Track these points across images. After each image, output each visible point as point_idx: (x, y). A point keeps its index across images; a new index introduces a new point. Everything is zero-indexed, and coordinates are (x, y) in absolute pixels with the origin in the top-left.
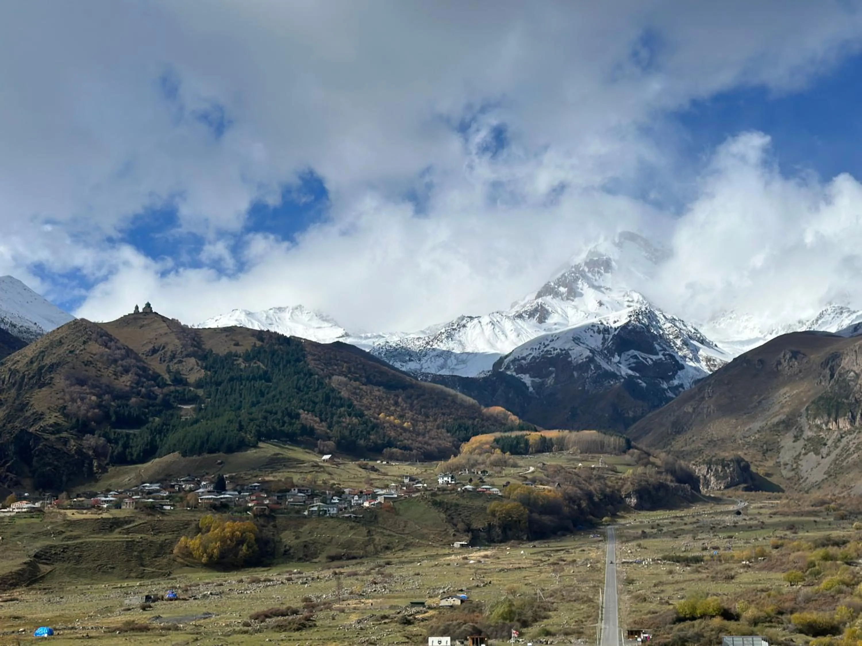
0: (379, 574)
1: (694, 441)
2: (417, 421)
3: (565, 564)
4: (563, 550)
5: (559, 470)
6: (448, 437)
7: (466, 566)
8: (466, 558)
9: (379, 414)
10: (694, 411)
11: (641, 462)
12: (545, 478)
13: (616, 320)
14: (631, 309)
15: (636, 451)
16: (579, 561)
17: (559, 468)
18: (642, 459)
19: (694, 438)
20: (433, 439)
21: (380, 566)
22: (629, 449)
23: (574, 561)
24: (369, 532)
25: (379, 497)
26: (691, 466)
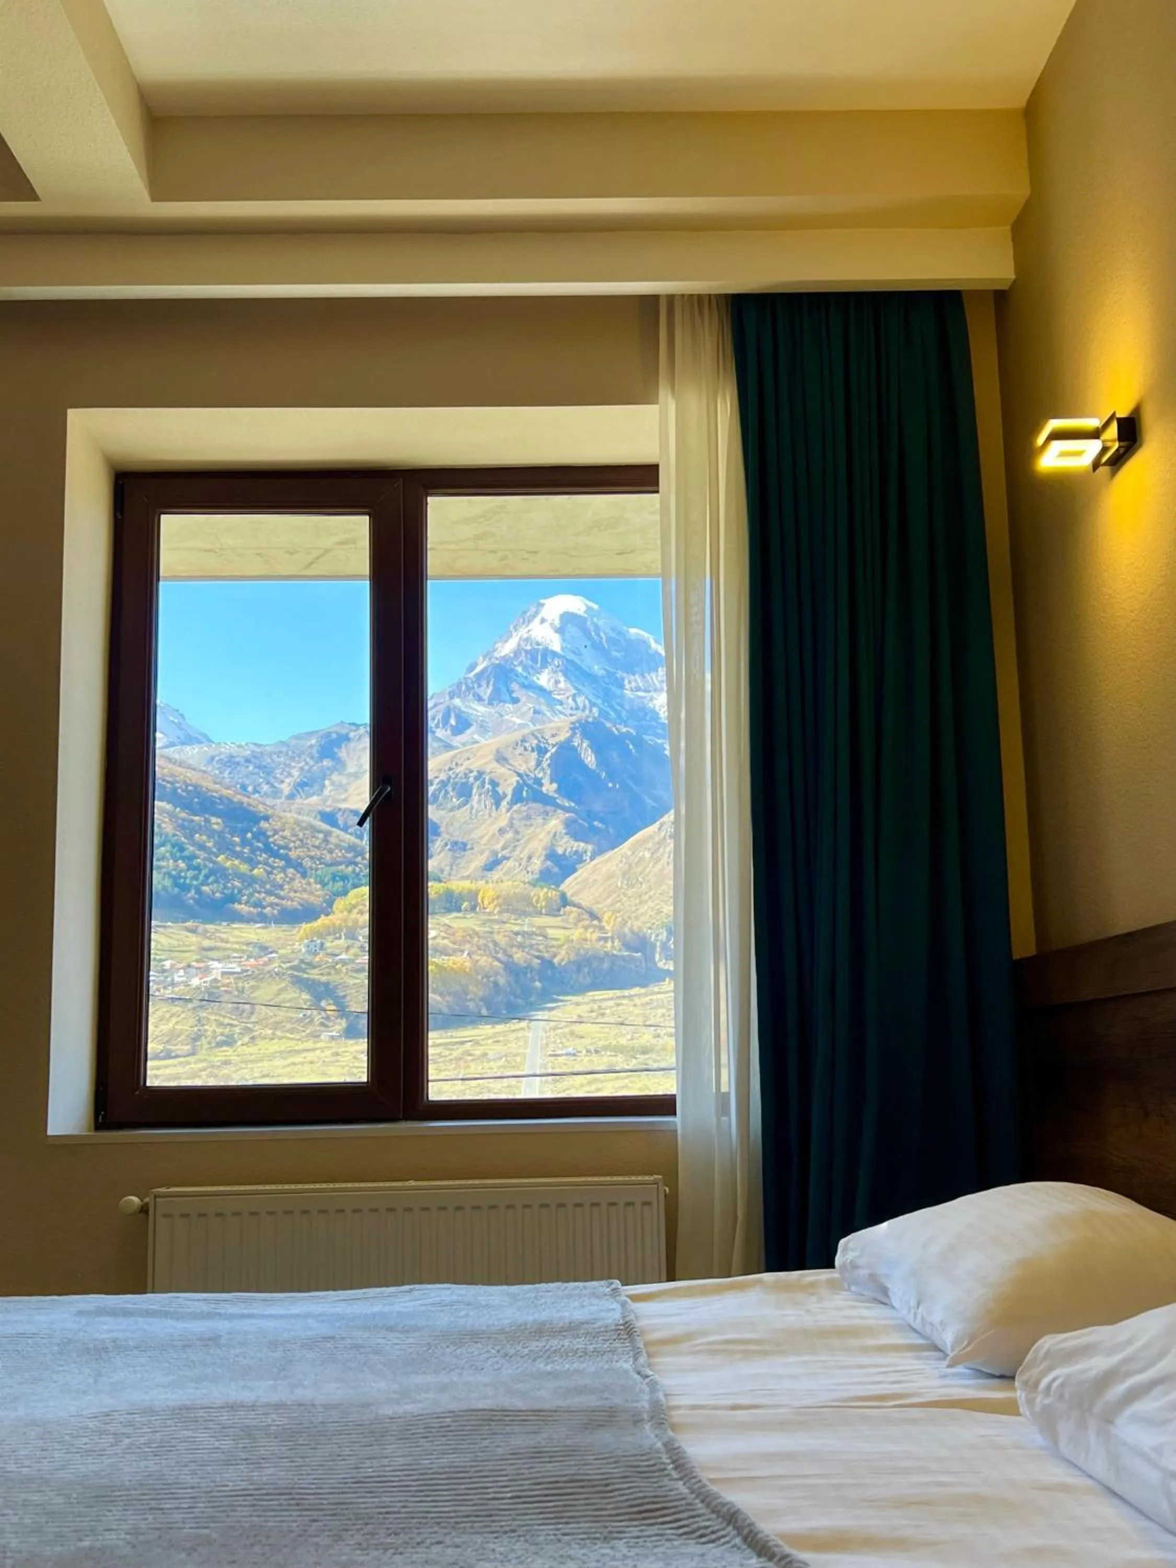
0: (210, 1077)
1: (650, 897)
2: (273, 868)
3: (473, 1060)
4: (470, 1041)
5: (471, 934)
6: (317, 890)
7: (337, 1064)
8: (337, 1054)
9: (217, 857)
10: (651, 857)
11: (581, 924)
12: (451, 945)
13: (554, 733)
14: (573, 719)
15: (574, 909)
16: (491, 1055)
17: (471, 932)
18: (583, 920)
19: (651, 893)
20: (296, 892)
21: (213, 1067)
22: (565, 906)
23: (485, 1054)
24: (199, 1020)
25: (214, 971)
26: (645, 930)
